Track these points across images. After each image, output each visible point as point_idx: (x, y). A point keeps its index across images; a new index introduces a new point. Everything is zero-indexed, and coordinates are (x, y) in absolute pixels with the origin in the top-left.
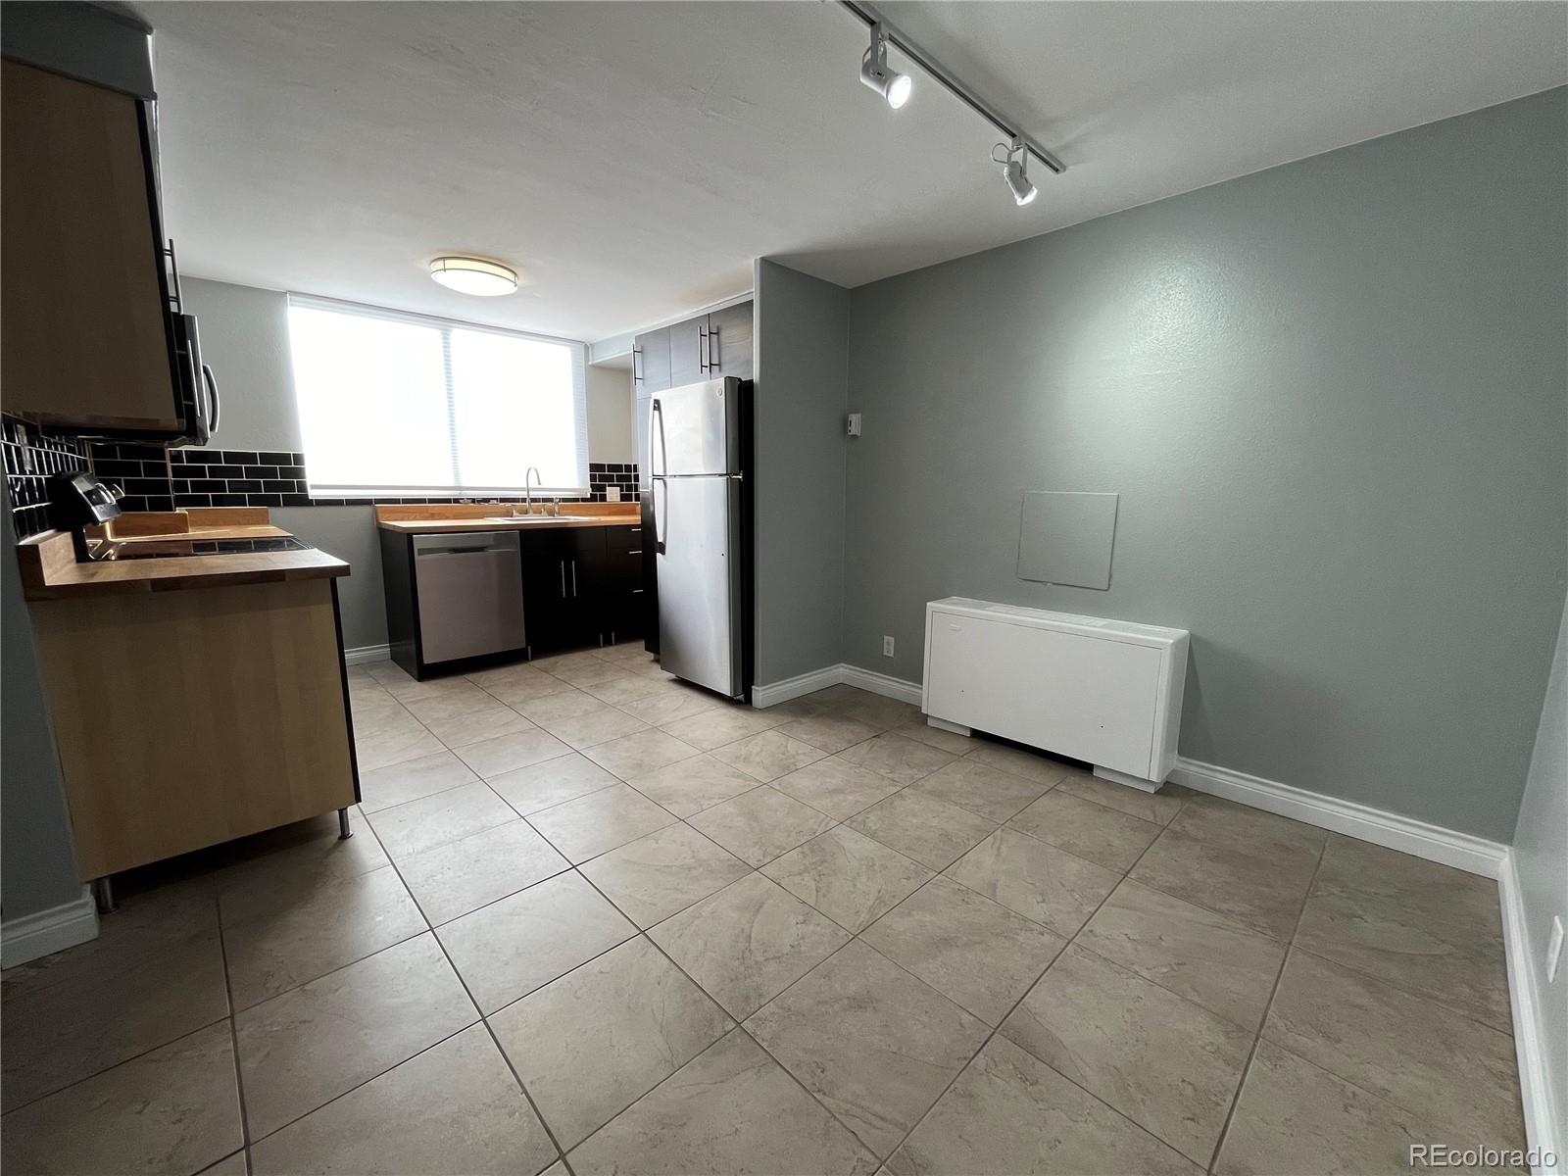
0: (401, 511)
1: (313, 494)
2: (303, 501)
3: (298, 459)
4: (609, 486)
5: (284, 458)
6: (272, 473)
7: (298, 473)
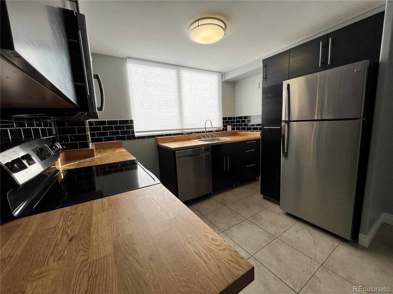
0: (165, 139)
1: (137, 135)
2: (133, 137)
3: (132, 121)
4: (228, 125)
5: (126, 122)
6: (123, 128)
7: (132, 127)
